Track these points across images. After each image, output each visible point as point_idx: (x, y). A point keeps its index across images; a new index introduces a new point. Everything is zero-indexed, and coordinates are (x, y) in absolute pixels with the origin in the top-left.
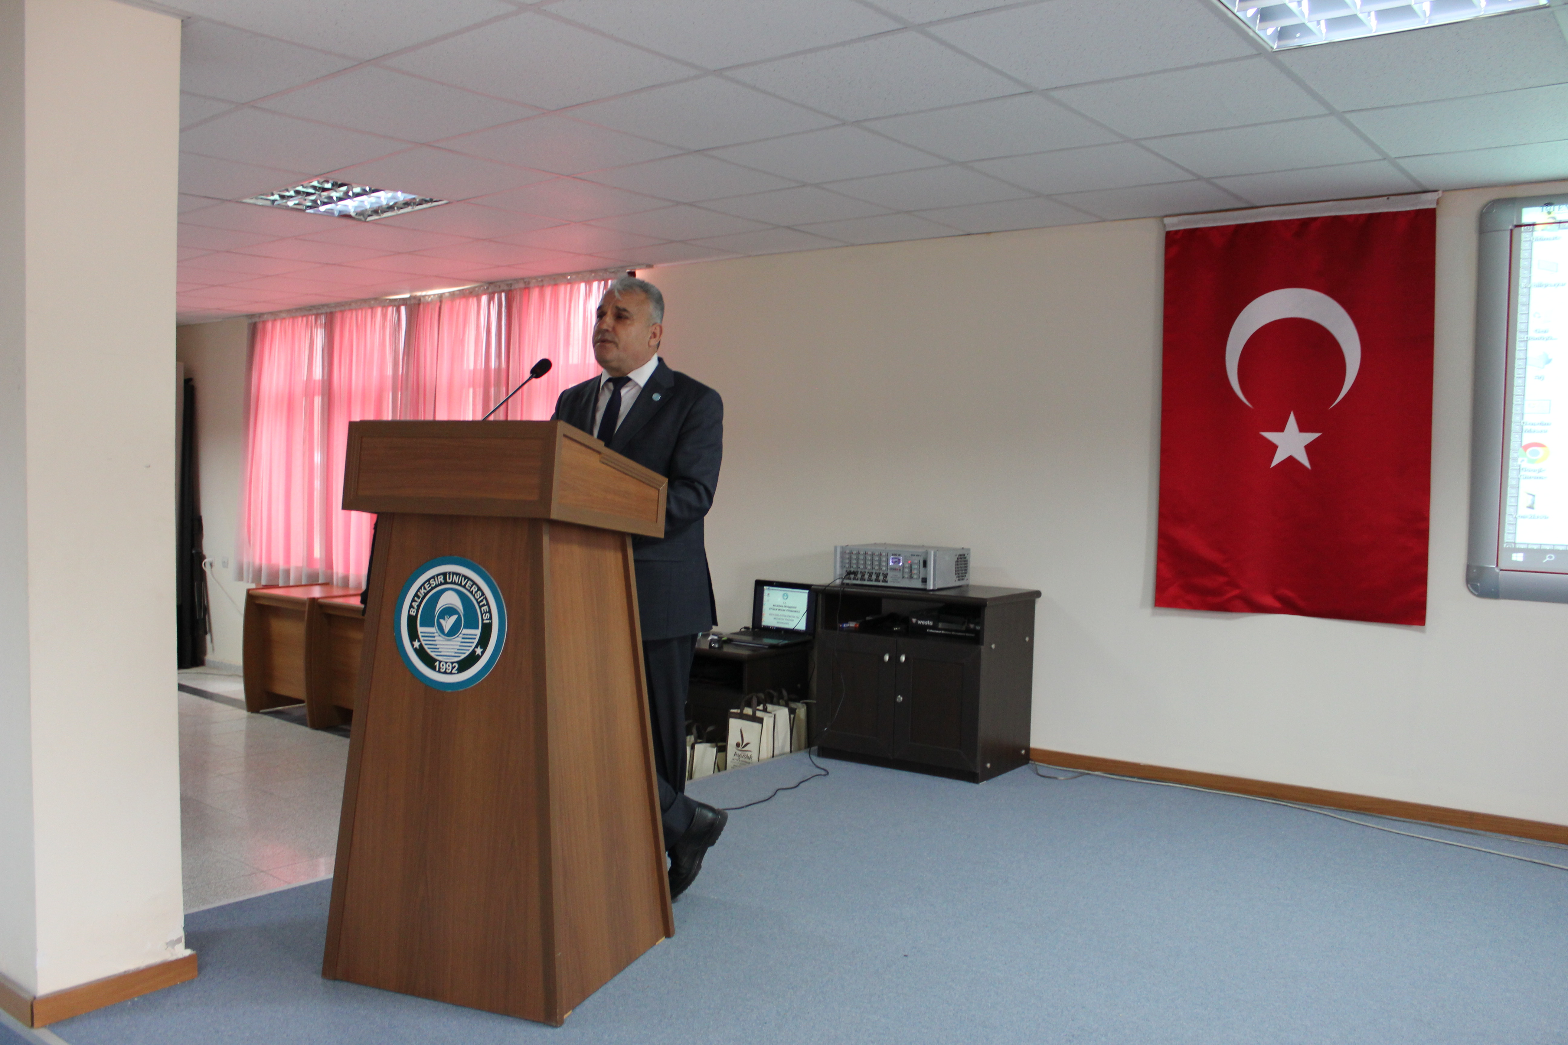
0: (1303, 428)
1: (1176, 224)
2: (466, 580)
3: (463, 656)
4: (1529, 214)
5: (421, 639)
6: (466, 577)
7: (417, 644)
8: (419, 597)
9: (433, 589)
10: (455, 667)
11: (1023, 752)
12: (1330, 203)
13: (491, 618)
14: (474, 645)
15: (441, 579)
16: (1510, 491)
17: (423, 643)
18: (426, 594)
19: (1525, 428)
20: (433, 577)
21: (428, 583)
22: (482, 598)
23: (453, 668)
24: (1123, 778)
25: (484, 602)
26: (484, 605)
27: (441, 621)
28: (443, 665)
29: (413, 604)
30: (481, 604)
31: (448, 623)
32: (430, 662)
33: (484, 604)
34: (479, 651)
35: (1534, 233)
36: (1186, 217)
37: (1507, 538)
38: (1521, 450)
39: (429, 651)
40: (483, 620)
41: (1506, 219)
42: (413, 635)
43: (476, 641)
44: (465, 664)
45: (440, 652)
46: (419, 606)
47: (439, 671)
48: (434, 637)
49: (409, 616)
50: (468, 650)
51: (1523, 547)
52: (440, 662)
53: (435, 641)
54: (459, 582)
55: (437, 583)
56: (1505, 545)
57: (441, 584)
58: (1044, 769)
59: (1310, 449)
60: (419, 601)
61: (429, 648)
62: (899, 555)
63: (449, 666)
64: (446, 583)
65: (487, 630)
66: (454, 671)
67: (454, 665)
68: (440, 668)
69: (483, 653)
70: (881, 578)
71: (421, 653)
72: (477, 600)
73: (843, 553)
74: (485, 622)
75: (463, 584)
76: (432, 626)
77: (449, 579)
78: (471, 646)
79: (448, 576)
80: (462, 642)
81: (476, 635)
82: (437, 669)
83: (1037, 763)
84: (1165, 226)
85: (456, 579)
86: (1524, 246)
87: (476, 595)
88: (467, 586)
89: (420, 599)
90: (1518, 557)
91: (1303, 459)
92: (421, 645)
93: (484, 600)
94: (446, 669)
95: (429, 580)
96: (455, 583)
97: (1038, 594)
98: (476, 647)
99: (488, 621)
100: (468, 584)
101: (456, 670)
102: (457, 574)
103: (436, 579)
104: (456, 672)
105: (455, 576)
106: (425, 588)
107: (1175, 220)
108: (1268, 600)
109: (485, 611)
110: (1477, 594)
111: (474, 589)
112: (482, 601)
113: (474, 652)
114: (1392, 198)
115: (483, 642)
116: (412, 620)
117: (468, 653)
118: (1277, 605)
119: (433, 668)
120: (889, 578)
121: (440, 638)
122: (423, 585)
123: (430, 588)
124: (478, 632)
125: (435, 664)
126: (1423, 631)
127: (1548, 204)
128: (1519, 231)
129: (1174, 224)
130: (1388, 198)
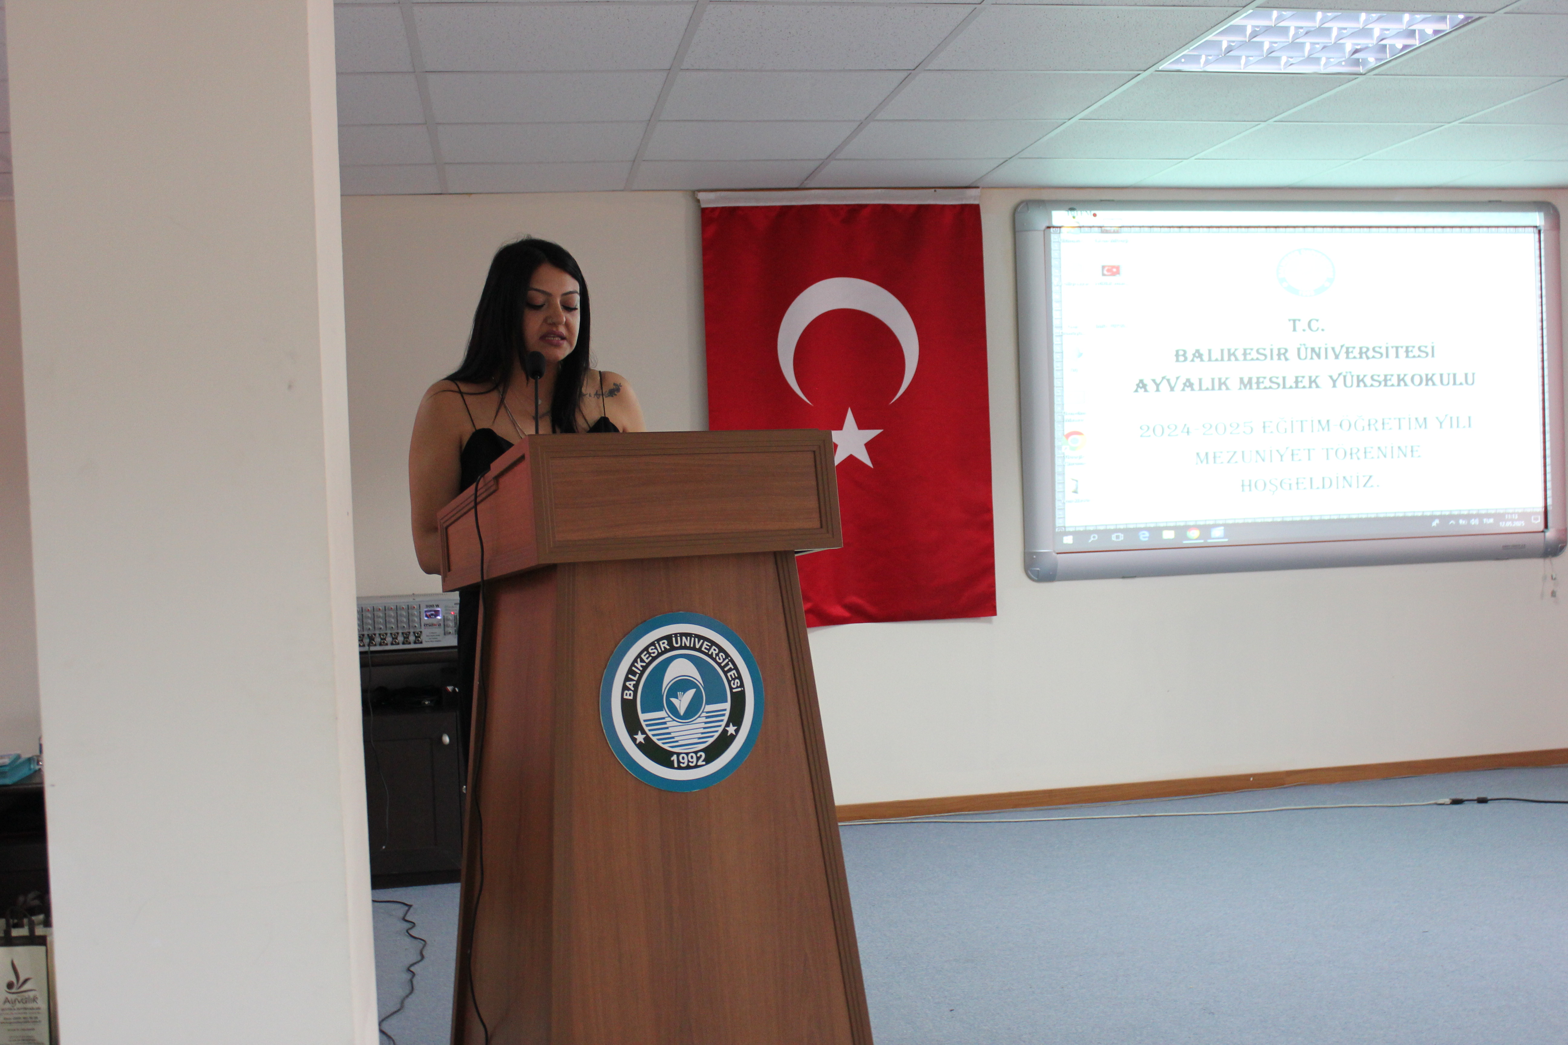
1: (713, 200)
2: (702, 641)
3: (711, 740)
4: (1059, 217)
5: (646, 729)
6: (700, 637)
7: (640, 738)
8: (634, 674)
9: (654, 659)
10: (701, 756)
13: (742, 685)
14: (724, 724)
15: (664, 644)
16: (1058, 478)
17: (650, 734)
18: (645, 668)
19: (1066, 417)
20: (653, 644)
21: (646, 652)
22: (727, 660)
23: (698, 758)
25: (731, 666)
26: (730, 670)
27: (673, 700)
28: (683, 758)
29: (627, 684)
30: (726, 669)
31: (683, 702)
32: (663, 757)
33: (731, 668)
34: (731, 730)
35: (1061, 234)
36: (724, 193)
37: (1059, 523)
38: (1064, 438)
39: (659, 743)
40: (731, 688)
41: (1038, 219)
42: (633, 726)
43: (726, 718)
44: (713, 752)
45: (677, 741)
46: (636, 686)
47: (680, 768)
48: (665, 723)
49: (624, 702)
50: (717, 731)
51: (1071, 530)
52: (678, 754)
53: (667, 728)
54: (692, 646)
55: (660, 651)
56: (1057, 530)
57: (666, 651)
59: (870, 446)
60: (636, 679)
61: (659, 740)
62: (438, 606)
63: (692, 757)
64: (673, 648)
65: (738, 701)
66: (700, 763)
67: (698, 755)
68: (679, 762)
69: (737, 731)
70: (412, 638)
71: (650, 749)
72: (719, 664)
74: (734, 691)
75: (697, 646)
76: (660, 708)
77: (677, 643)
78: (720, 726)
79: (674, 639)
80: (706, 723)
81: (725, 710)
82: (676, 765)
84: (698, 201)
85: (686, 641)
86: (1054, 246)
87: (717, 657)
88: (703, 649)
89: (638, 675)
90: (1068, 540)
92: (647, 739)
93: (730, 663)
94: (689, 761)
95: (646, 649)
96: (686, 648)
98: (727, 725)
99: (739, 689)
100: (705, 646)
101: (703, 761)
102: (687, 635)
103: (657, 645)
104: (704, 763)
105: (684, 638)
106: (642, 661)
107: (711, 196)
108: (838, 611)
109: (733, 677)
110: (1035, 578)
111: (714, 651)
112: (727, 664)
113: (725, 731)
114: (940, 191)
115: (736, 717)
117: (716, 735)
118: (847, 614)
119: (669, 765)
120: (423, 638)
121: (675, 723)
122: (639, 656)
123: (650, 658)
124: (727, 706)
125: (672, 759)
126: (996, 622)
127: (1072, 209)
128: (1050, 232)
129: (710, 200)
130: (935, 191)
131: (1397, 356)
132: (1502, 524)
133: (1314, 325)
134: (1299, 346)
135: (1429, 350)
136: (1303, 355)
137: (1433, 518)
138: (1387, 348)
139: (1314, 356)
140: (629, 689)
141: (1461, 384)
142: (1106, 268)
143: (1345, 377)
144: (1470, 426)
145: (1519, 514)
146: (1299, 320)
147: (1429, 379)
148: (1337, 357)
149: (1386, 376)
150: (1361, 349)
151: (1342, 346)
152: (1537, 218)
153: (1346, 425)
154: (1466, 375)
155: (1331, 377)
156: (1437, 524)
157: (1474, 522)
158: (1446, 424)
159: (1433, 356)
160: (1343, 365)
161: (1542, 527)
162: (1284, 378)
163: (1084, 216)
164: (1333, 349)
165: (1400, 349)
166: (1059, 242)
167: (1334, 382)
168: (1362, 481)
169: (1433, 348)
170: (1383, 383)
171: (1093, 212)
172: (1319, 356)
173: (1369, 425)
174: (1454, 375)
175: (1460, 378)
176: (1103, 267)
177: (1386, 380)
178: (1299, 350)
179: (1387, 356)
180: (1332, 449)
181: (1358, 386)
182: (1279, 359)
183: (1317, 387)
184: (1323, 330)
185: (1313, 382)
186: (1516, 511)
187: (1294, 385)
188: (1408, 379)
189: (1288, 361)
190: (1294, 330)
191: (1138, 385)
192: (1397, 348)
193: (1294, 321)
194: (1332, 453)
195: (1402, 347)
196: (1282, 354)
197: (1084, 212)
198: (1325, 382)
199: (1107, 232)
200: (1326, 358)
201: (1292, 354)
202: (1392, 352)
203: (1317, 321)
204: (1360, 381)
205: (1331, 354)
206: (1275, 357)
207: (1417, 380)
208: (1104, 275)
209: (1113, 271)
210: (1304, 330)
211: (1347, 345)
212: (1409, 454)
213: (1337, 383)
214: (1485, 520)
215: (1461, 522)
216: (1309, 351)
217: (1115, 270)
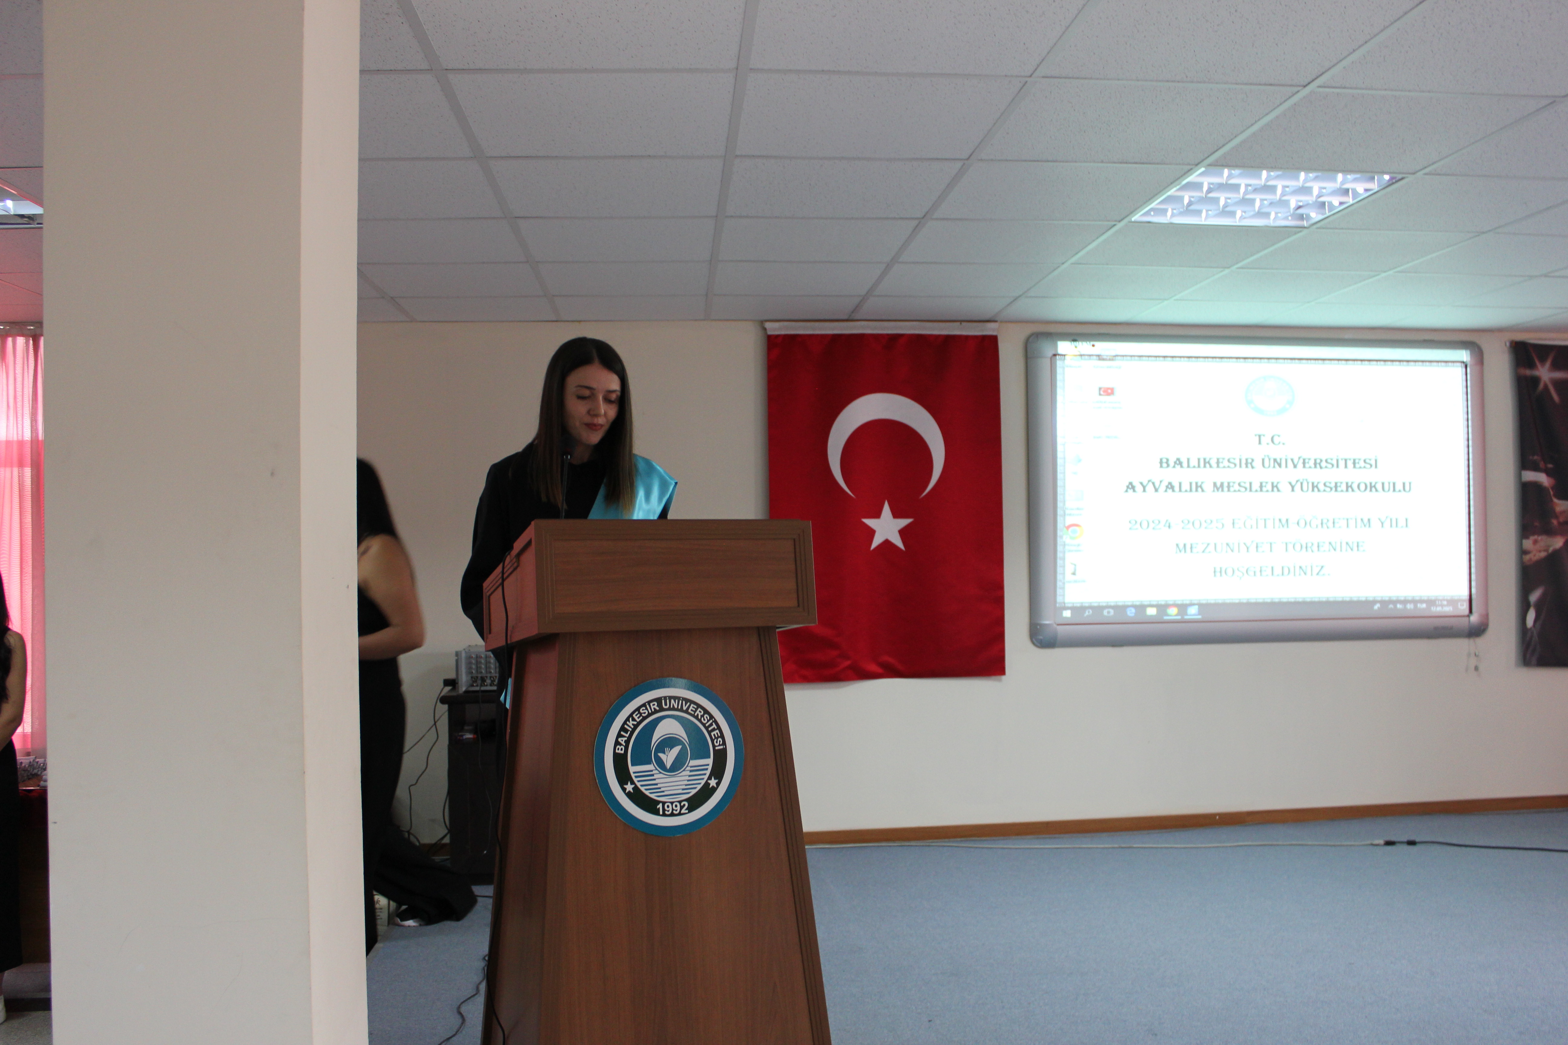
0: (896, 514)
1: (777, 329)
2: (688, 704)
3: (694, 792)
4: (1064, 346)
5: (635, 780)
6: (687, 700)
7: (629, 787)
8: (626, 731)
9: (645, 718)
10: (684, 805)
13: (724, 743)
14: (706, 777)
15: (654, 706)
16: (1059, 562)
17: (638, 784)
18: (636, 726)
19: (1067, 512)
20: (644, 705)
21: (637, 712)
22: (711, 721)
23: (682, 808)
25: (714, 726)
26: (714, 730)
27: (661, 755)
28: (668, 807)
29: (620, 740)
30: (710, 729)
31: (669, 758)
32: (650, 805)
33: (714, 728)
34: (713, 782)
35: (1065, 360)
36: (786, 323)
37: (1059, 599)
38: (1065, 529)
39: (647, 793)
40: (714, 746)
41: (1046, 348)
42: (623, 776)
43: (708, 772)
44: (695, 802)
45: (663, 792)
46: (627, 742)
47: (664, 815)
48: (653, 775)
49: (616, 756)
50: (700, 784)
51: (1070, 605)
52: (664, 803)
53: (654, 780)
54: (679, 707)
55: (650, 712)
56: (1058, 605)
57: (656, 712)
59: (903, 532)
60: (627, 735)
61: (646, 790)
63: (676, 806)
64: (662, 709)
66: (683, 811)
67: (682, 804)
68: (664, 810)
69: (718, 784)
71: (638, 798)
72: (704, 725)
73: (469, 658)
74: (717, 748)
75: (685, 708)
76: (649, 762)
77: (666, 705)
78: (703, 779)
79: (663, 701)
80: (690, 776)
81: (708, 765)
82: (661, 813)
84: (765, 329)
86: (1059, 371)
87: (702, 719)
88: (690, 711)
89: (629, 732)
90: (1067, 614)
91: (898, 542)
92: (636, 788)
95: (638, 709)
96: (674, 709)
98: (710, 778)
99: (722, 747)
100: (691, 708)
102: (675, 698)
103: (648, 706)
105: (672, 701)
106: (634, 720)
107: (776, 325)
109: (716, 736)
110: (1038, 645)
111: (700, 712)
112: (711, 725)
113: (707, 784)
114: (964, 324)
118: (880, 670)
121: (661, 776)
122: (631, 715)
124: (710, 761)
125: (658, 807)
126: (1005, 681)
127: (1074, 340)
128: (1056, 359)
129: (775, 328)
130: (961, 323)
131: (1346, 467)
132: (1433, 609)
133: (1276, 440)
134: (1263, 457)
135: (1373, 463)
136: (1266, 464)
137: (1374, 602)
138: (1337, 461)
139: (1276, 465)
140: (621, 745)
141: (1400, 491)
142: (1102, 390)
143: (1302, 484)
144: (1407, 526)
145: (1447, 601)
146: (1264, 436)
147: (1372, 487)
148: (1295, 466)
149: (1336, 484)
150: (1315, 460)
151: (1299, 458)
152: (1464, 355)
153: (1302, 523)
154: (1404, 484)
155: (1290, 483)
156: (1378, 608)
157: (1410, 606)
158: (1387, 524)
159: (1376, 467)
160: (1300, 473)
161: (1467, 612)
162: (1251, 484)
163: (1084, 347)
164: (1292, 460)
165: (1348, 461)
166: (1063, 368)
167: (1293, 487)
168: (1316, 570)
169: (1376, 461)
170: (1334, 489)
171: (1092, 343)
172: (1280, 465)
173: (1322, 524)
174: (1394, 484)
175: (1399, 486)
176: (1100, 389)
177: (1336, 487)
178: (1263, 460)
179: (1338, 466)
180: (1290, 543)
181: (1313, 490)
182: (1247, 467)
183: (1278, 490)
184: (1283, 444)
185: (1275, 487)
186: (1445, 598)
187: (1259, 489)
188: (1355, 486)
189: (1254, 469)
190: (1260, 443)
191: (1128, 487)
192: (1346, 460)
193: (1260, 436)
194: (1290, 547)
195: (1350, 459)
196: (1249, 463)
197: (1084, 343)
198: (1285, 487)
199: (1103, 359)
200: (1286, 467)
201: (1257, 463)
202: (1342, 464)
203: (1279, 436)
204: (1314, 487)
205: (1290, 463)
206: (1243, 465)
207: (1362, 487)
208: (1100, 394)
209: (1108, 392)
210: (1268, 444)
211: (1304, 457)
212: (1355, 548)
213: (1295, 489)
214: (1419, 605)
215: (1399, 606)
216: (1272, 461)
217: (1109, 391)
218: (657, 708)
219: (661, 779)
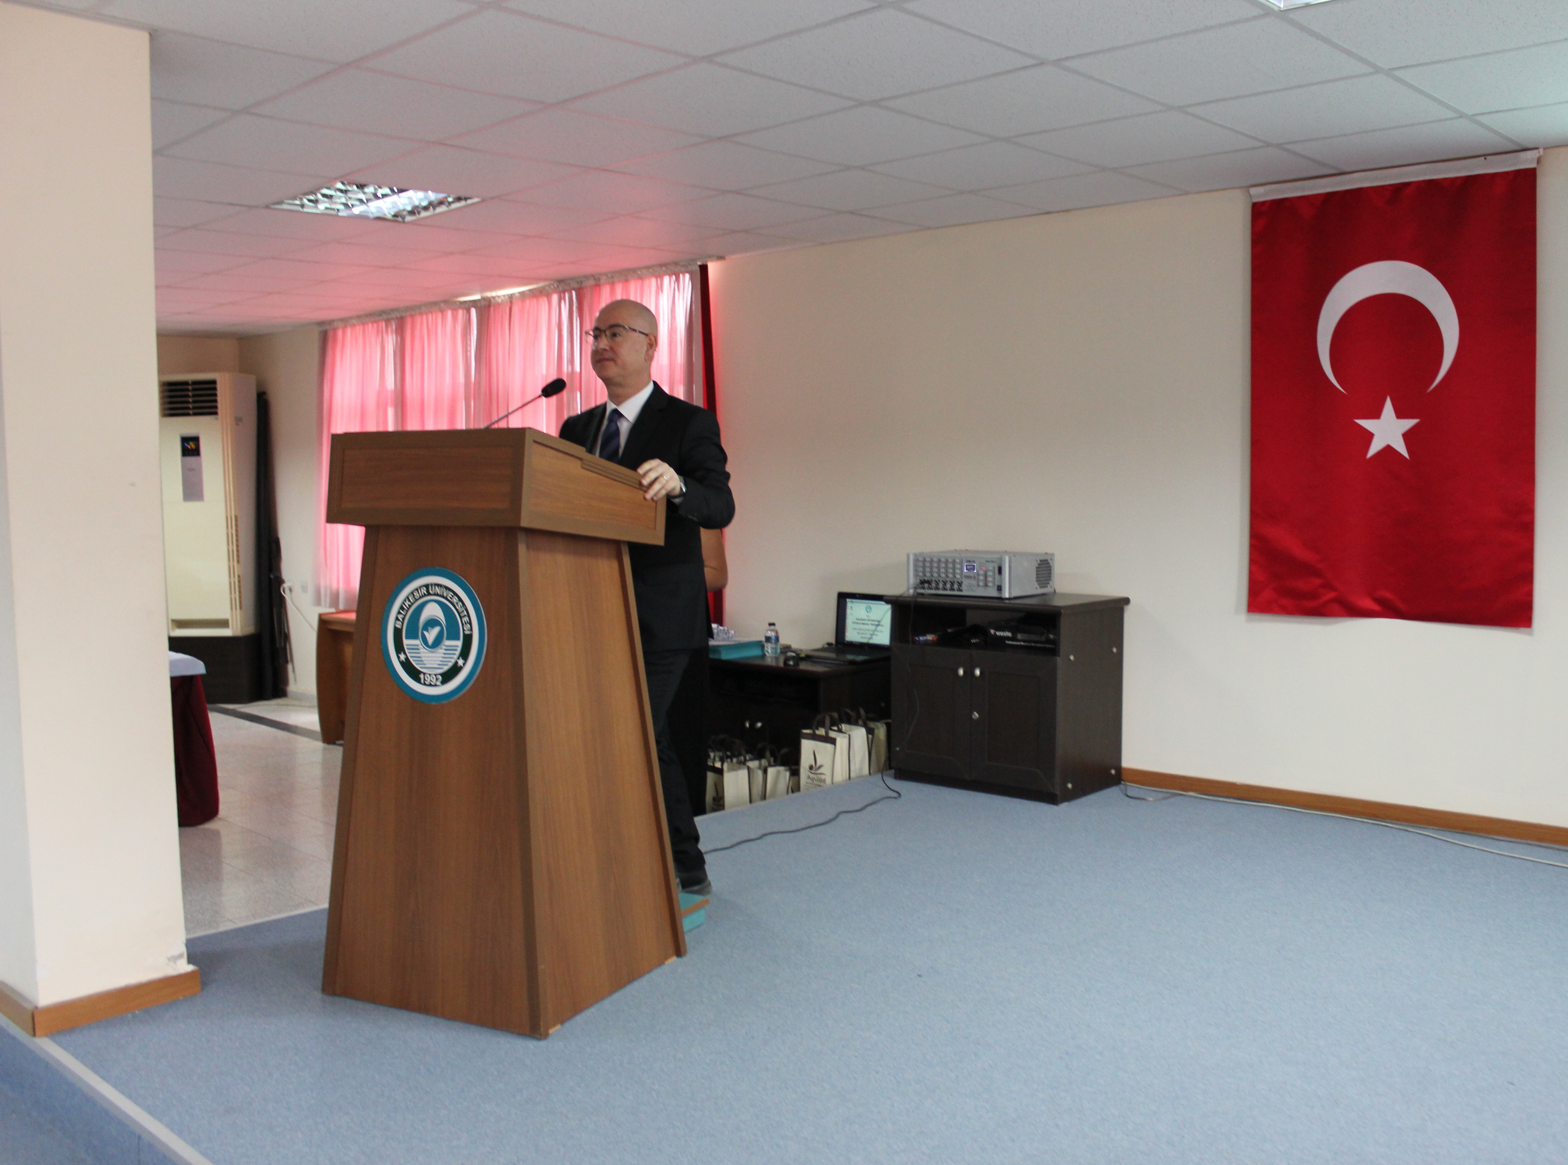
0: (1400, 414)
1: (1263, 194)
5: (407, 651)
6: (447, 588)
7: (402, 657)
11: (1113, 772)
12: (1424, 166)
13: (471, 629)
14: (456, 657)
24: (1216, 798)
27: (425, 633)
32: (415, 674)
34: (461, 662)
36: (1274, 186)
39: (414, 663)
40: (464, 630)
42: (399, 648)
43: (458, 653)
44: (447, 676)
46: (403, 619)
47: (425, 684)
49: (395, 628)
52: (424, 674)
53: (419, 653)
57: (425, 595)
58: (1134, 790)
59: (1407, 436)
62: (974, 562)
64: (429, 594)
65: (468, 640)
69: (464, 664)
70: (956, 586)
71: (408, 666)
73: (916, 560)
81: (457, 646)
83: (1128, 784)
84: (1251, 196)
85: (438, 590)
91: (1401, 448)
92: (407, 659)
96: (437, 595)
97: (1126, 601)
98: (458, 658)
102: (439, 585)
105: (437, 588)
106: (409, 601)
107: (1261, 190)
108: (1366, 603)
111: (455, 600)
113: (456, 663)
114: (1489, 158)
115: (465, 653)
116: (398, 633)
117: (450, 664)
118: (1376, 607)
119: (418, 680)
120: (964, 587)
121: (425, 651)
124: (459, 643)
126: (1531, 634)
140: (399, 620)
218: (425, 592)
219: (424, 653)
